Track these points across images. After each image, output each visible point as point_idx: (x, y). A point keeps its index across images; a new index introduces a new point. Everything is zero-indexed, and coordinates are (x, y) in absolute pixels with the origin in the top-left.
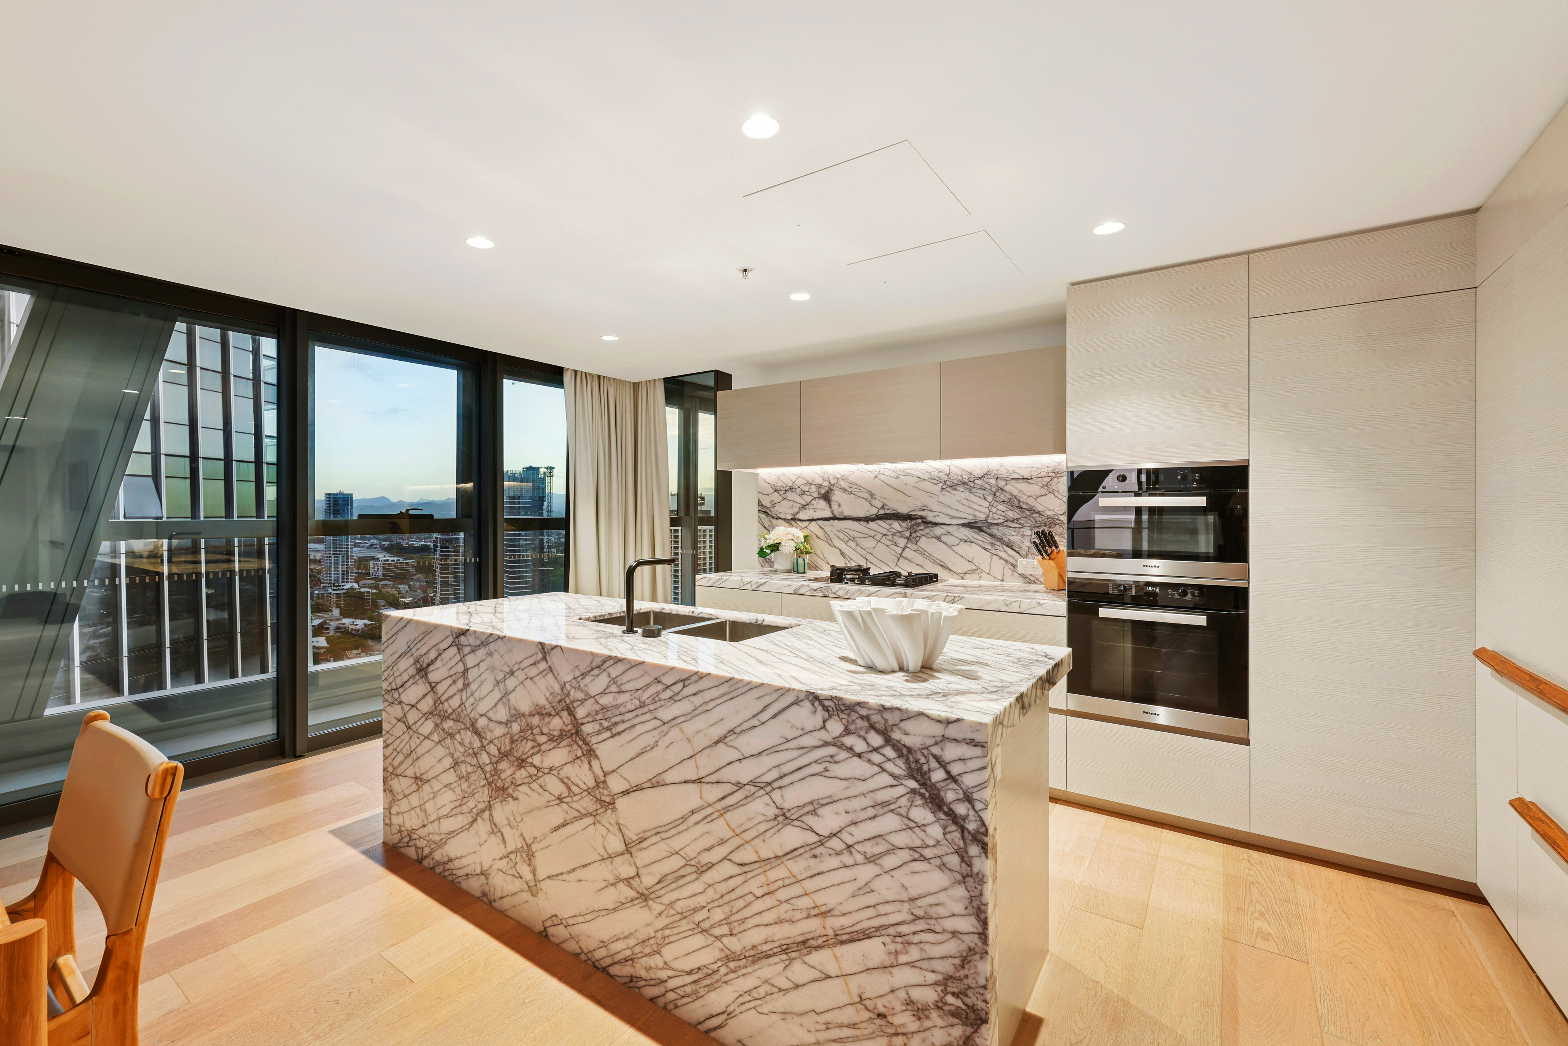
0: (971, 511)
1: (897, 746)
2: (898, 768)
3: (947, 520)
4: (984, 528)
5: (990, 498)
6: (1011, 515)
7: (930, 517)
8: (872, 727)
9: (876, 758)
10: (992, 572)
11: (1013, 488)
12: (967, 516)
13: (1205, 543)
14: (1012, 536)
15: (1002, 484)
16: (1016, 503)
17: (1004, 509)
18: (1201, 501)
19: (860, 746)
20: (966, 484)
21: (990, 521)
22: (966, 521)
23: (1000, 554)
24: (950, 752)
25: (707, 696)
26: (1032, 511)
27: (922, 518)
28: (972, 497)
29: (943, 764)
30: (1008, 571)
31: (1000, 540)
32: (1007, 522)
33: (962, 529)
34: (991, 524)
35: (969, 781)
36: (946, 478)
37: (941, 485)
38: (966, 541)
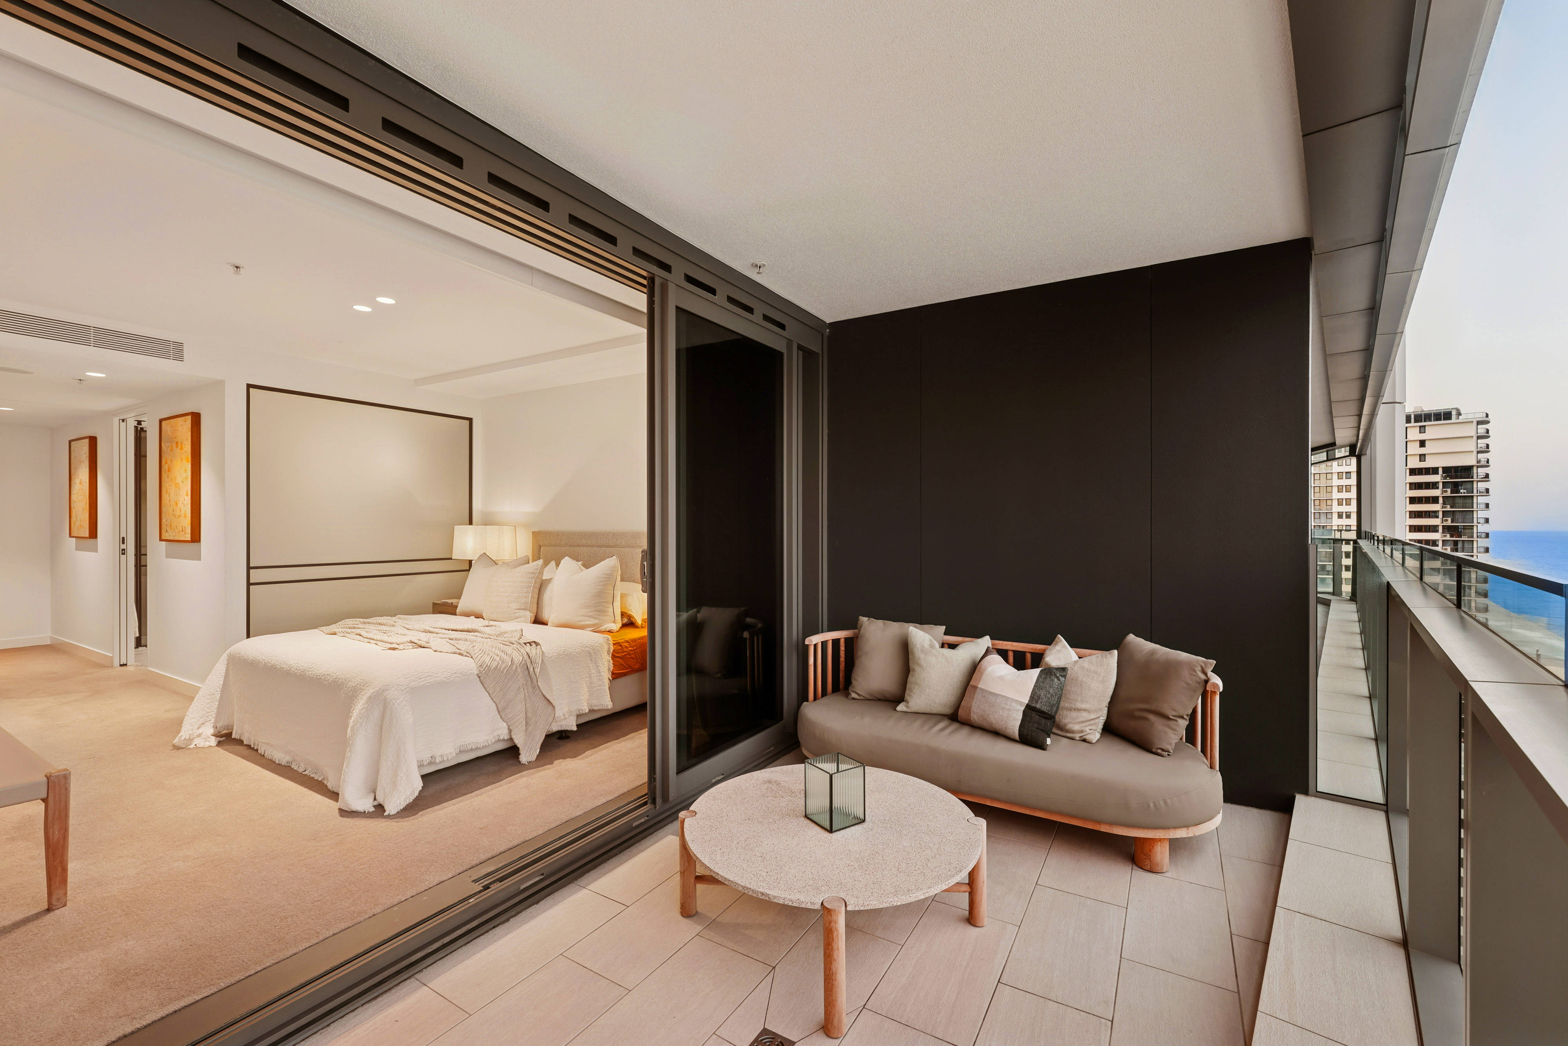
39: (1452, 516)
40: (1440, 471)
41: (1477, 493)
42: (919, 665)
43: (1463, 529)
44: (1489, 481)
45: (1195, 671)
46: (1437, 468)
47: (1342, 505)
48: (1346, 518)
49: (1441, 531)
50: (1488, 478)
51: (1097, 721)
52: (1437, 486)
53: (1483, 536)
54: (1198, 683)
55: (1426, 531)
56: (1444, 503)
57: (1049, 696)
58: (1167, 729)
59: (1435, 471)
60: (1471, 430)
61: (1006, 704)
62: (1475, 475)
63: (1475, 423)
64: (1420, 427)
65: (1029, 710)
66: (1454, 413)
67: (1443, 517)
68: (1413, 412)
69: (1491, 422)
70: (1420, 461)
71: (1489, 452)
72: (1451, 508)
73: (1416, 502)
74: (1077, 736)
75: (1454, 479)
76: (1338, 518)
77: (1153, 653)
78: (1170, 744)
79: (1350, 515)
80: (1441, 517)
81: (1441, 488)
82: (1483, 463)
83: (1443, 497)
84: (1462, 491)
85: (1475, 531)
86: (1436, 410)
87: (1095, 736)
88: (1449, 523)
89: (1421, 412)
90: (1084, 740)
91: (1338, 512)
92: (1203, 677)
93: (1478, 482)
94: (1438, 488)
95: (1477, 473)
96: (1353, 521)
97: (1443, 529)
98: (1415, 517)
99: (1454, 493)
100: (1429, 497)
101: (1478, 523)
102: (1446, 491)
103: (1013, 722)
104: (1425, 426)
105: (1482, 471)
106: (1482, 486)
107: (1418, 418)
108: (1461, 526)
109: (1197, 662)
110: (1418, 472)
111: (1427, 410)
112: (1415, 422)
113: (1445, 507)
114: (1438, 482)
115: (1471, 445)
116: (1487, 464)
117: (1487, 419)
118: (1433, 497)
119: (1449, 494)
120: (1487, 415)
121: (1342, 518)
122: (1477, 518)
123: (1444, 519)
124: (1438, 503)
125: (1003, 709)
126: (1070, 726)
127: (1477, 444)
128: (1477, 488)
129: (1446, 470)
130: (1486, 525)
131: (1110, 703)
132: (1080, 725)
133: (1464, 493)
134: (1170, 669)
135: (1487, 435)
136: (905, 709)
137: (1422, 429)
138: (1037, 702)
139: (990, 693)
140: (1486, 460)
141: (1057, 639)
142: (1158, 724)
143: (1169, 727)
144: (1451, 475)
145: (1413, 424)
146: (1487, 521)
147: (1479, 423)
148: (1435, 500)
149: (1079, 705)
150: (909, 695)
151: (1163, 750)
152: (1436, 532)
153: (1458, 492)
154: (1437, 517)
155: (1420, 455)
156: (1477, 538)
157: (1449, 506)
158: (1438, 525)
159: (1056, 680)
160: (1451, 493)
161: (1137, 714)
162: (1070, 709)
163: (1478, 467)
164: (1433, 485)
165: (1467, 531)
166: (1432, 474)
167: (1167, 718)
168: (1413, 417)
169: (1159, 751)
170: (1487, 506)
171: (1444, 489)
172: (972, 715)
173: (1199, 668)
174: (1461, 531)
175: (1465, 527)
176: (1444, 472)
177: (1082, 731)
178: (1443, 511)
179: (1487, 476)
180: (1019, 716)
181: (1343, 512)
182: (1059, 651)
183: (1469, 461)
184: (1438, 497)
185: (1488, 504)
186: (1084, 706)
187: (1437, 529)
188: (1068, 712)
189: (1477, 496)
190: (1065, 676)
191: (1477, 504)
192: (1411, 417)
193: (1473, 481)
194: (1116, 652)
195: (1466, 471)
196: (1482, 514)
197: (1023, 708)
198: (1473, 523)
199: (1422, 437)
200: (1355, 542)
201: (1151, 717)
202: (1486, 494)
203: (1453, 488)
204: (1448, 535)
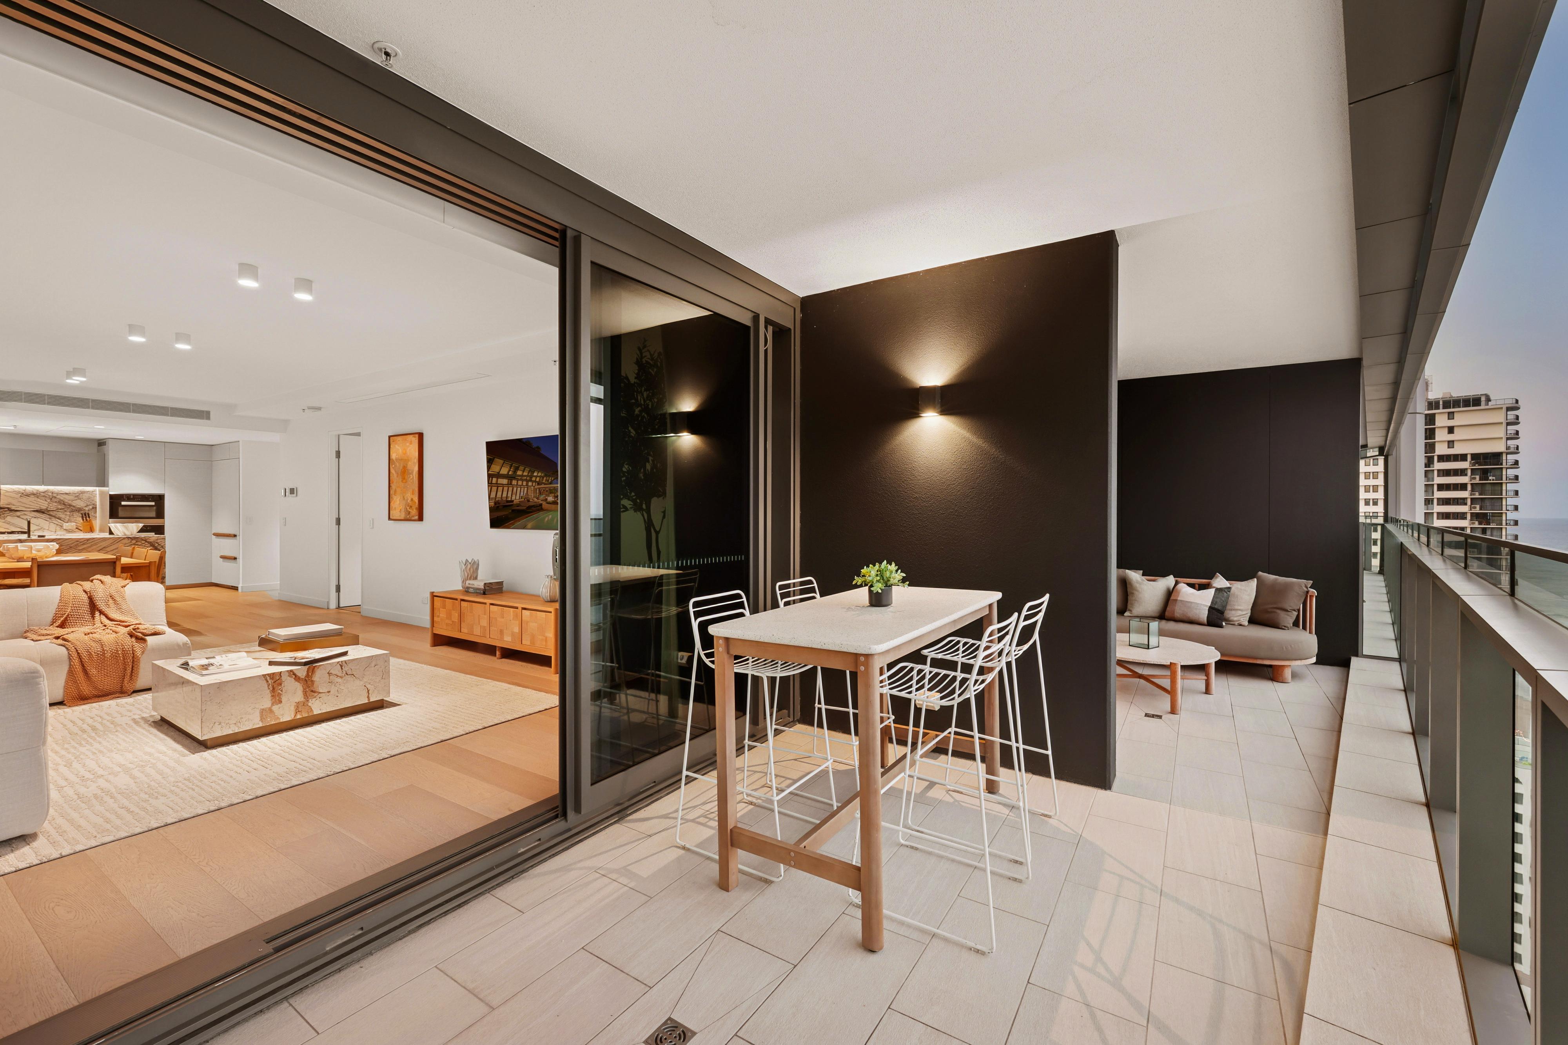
0: (39, 506)
1: (148, 542)
2: (149, 545)
3: (24, 509)
4: (46, 512)
5: (49, 501)
6: (60, 507)
7: (13, 508)
8: (143, 540)
9: (143, 545)
10: (50, 529)
11: (62, 497)
12: (36, 507)
13: (153, 514)
14: (61, 515)
15: (55, 495)
16: (63, 503)
17: (56, 505)
18: (153, 503)
19: (140, 543)
20: (36, 495)
21: (48, 509)
22: (35, 509)
23: (54, 522)
24: (159, 541)
25: (96, 542)
26: (70, 505)
27: (8, 508)
28: (39, 500)
29: (157, 543)
30: (58, 528)
31: (54, 517)
32: (58, 510)
33: (33, 513)
34: (50, 510)
35: (162, 544)
36: (23, 492)
37: (20, 494)
38: (35, 517)
39: (1480, 503)
40: (1469, 457)
41: (1507, 480)
42: (1137, 591)
43: (1492, 516)
44: (1519, 468)
45: (1302, 587)
46: (1466, 455)
47: (1370, 492)
48: (1373, 505)
49: (1470, 519)
50: (1518, 465)
51: (1246, 615)
52: (1466, 473)
53: (1512, 523)
54: (1303, 592)
55: (1454, 518)
56: (1473, 490)
57: (1222, 601)
58: (1286, 616)
59: (1463, 457)
60: (1500, 417)
61: (1198, 606)
62: (1504, 462)
63: (1504, 410)
64: (1449, 413)
65: (1211, 609)
66: (1483, 399)
67: (1472, 504)
68: (1442, 398)
69: (1521, 408)
70: (1449, 447)
71: (1519, 438)
72: (1480, 495)
73: (1444, 489)
74: (1236, 623)
75: (1482, 466)
76: (1365, 505)
77: (1276, 579)
78: (1289, 624)
79: (1377, 502)
80: (1470, 504)
81: (1470, 475)
82: (1512, 450)
83: (1472, 484)
84: (1490, 478)
85: (1504, 518)
86: (1465, 396)
87: (1246, 623)
88: (1477, 510)
89: (1449, 398)
90: (1241, 625)
91: (1365, 499)
92: (1306, 589)
93: (1507, 468)
94: (1466, 475)
95: (1507, 460)
96: (1380, 509)
97: (1471, 516)
98: (1443, 505)
99: (1483, 480)
100: (1458, 484)
101: (1507, 510)
102: (1475, 478)
103: (1204, 615)
104: (1453, 413)
105: (1511, 458)
106: (1511, 472)
107: (1447, 404)
108: (1490, 513)
109: (1303, 582)
110: (1446, 458)
111: (1456, 396)
112: (1443, 409)
113: (1474, 494)
114: (1467, 469)
115: (1500, 432)
116: (1517, 451)
117: (1516, 405)
118: (1461, 484)
119: (1477, 481)
120: (1517, 401)
121: (1369, 505)
122: (1506, 505)
123: (1472, 506)
124: (1467, 490)
125: (1196, 609)
126: (1232, 618)
127: (1507, 430)
128: (1506, 475)
129: (1476, 457)
130: (1515, 513)
131: (1252, 607)
132: (1238, 618)
133: (1493, 480)
134: (1287, 587)
135: (1517, 421)
136: (1129, 615)
137: (1451, 416)
138: (1215, 605)
139: (1187, 602)
140: (1516, 446)
141: (1216, 575)
142: (1282, 614)
143: (1288, 615)
144: (1480, 462)
145: (1441, 410)
146: (1516, 508)
147: (1509, 409)
148: (1463, 487)
149: (1236, 607)
150: (1131, 607)
151: (1285, 627)
152: (1464, 519)
153: (1487, 479)
154: (1466, 504)
155: (1449, 442)
156: (1506, 525)
157: (1477, 493)
158: (1467, 513)
159: (1225, 593)
160: (1480, 480)
161: (1270, 610)
162: (1231, 610)
163: (1507, 453)
164: (1462, 472)
165: (1496, 518)
166: (1460, 461)
167: (1287, 611)
168: (1441, 403)
169: (1283, 627)
170: (1516, 493)
171: (1472, 476)
172: (1175, 614)
173: (1304, 585)
174: (1490, 519)
175: (1493, 515)
176: (1472, 459)
177: (1239, 621)
178: (1471, 498)
179: (1516, 463)
180: (1207, 612)
181: (1370, 499)
182: (1219, 581)
183: (1499, 447)
184: (1466, 484)
185: (1518, 491)
186: (1239, 608)
187: (1465, 516)
188: (1230, 611)
189: (1506, 483)
190: (1230, 592)
191: (1506, 491)
192: (1439, 403)
193: (1502, 468)
194: (1256, 579)
195: (1496, 457)
196: (1511, 501)
197: (1208, 608)
198: (1502, 510)
199: (1451, 423)
200: (1383, 526)
201: (1278, 611)
202: (1515, 481)
203: (1482, 475)
204: (1477, 522)
